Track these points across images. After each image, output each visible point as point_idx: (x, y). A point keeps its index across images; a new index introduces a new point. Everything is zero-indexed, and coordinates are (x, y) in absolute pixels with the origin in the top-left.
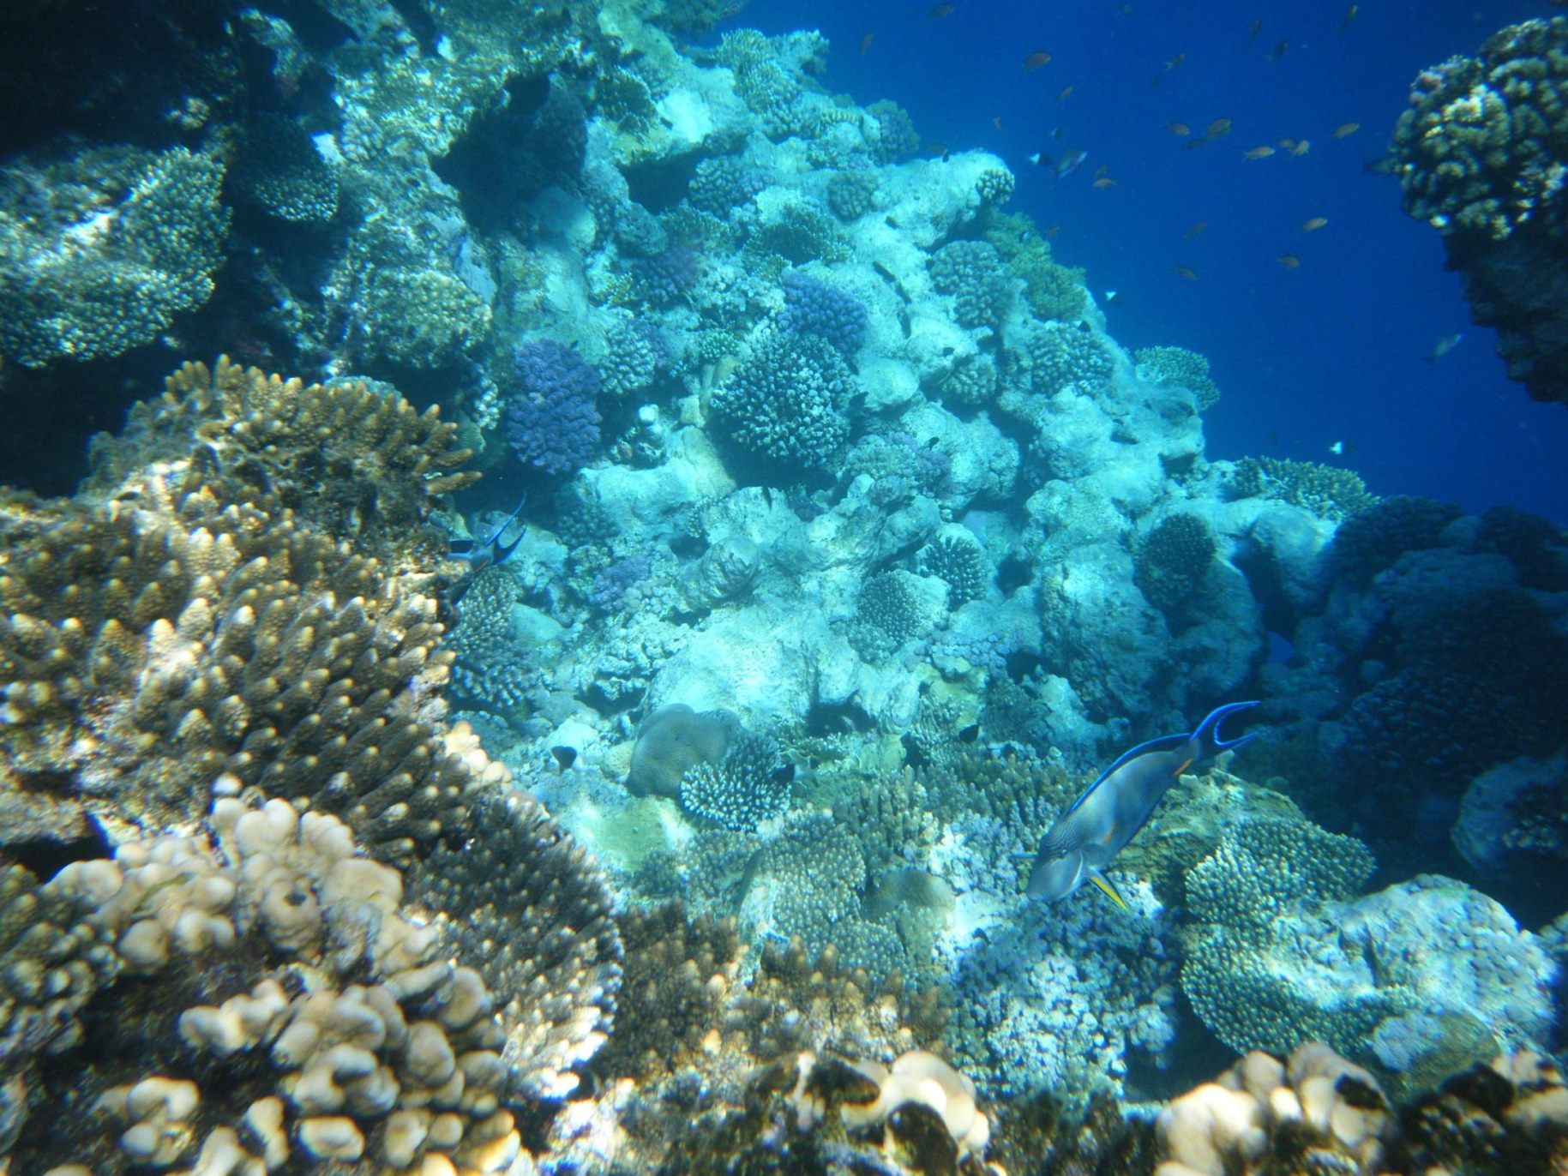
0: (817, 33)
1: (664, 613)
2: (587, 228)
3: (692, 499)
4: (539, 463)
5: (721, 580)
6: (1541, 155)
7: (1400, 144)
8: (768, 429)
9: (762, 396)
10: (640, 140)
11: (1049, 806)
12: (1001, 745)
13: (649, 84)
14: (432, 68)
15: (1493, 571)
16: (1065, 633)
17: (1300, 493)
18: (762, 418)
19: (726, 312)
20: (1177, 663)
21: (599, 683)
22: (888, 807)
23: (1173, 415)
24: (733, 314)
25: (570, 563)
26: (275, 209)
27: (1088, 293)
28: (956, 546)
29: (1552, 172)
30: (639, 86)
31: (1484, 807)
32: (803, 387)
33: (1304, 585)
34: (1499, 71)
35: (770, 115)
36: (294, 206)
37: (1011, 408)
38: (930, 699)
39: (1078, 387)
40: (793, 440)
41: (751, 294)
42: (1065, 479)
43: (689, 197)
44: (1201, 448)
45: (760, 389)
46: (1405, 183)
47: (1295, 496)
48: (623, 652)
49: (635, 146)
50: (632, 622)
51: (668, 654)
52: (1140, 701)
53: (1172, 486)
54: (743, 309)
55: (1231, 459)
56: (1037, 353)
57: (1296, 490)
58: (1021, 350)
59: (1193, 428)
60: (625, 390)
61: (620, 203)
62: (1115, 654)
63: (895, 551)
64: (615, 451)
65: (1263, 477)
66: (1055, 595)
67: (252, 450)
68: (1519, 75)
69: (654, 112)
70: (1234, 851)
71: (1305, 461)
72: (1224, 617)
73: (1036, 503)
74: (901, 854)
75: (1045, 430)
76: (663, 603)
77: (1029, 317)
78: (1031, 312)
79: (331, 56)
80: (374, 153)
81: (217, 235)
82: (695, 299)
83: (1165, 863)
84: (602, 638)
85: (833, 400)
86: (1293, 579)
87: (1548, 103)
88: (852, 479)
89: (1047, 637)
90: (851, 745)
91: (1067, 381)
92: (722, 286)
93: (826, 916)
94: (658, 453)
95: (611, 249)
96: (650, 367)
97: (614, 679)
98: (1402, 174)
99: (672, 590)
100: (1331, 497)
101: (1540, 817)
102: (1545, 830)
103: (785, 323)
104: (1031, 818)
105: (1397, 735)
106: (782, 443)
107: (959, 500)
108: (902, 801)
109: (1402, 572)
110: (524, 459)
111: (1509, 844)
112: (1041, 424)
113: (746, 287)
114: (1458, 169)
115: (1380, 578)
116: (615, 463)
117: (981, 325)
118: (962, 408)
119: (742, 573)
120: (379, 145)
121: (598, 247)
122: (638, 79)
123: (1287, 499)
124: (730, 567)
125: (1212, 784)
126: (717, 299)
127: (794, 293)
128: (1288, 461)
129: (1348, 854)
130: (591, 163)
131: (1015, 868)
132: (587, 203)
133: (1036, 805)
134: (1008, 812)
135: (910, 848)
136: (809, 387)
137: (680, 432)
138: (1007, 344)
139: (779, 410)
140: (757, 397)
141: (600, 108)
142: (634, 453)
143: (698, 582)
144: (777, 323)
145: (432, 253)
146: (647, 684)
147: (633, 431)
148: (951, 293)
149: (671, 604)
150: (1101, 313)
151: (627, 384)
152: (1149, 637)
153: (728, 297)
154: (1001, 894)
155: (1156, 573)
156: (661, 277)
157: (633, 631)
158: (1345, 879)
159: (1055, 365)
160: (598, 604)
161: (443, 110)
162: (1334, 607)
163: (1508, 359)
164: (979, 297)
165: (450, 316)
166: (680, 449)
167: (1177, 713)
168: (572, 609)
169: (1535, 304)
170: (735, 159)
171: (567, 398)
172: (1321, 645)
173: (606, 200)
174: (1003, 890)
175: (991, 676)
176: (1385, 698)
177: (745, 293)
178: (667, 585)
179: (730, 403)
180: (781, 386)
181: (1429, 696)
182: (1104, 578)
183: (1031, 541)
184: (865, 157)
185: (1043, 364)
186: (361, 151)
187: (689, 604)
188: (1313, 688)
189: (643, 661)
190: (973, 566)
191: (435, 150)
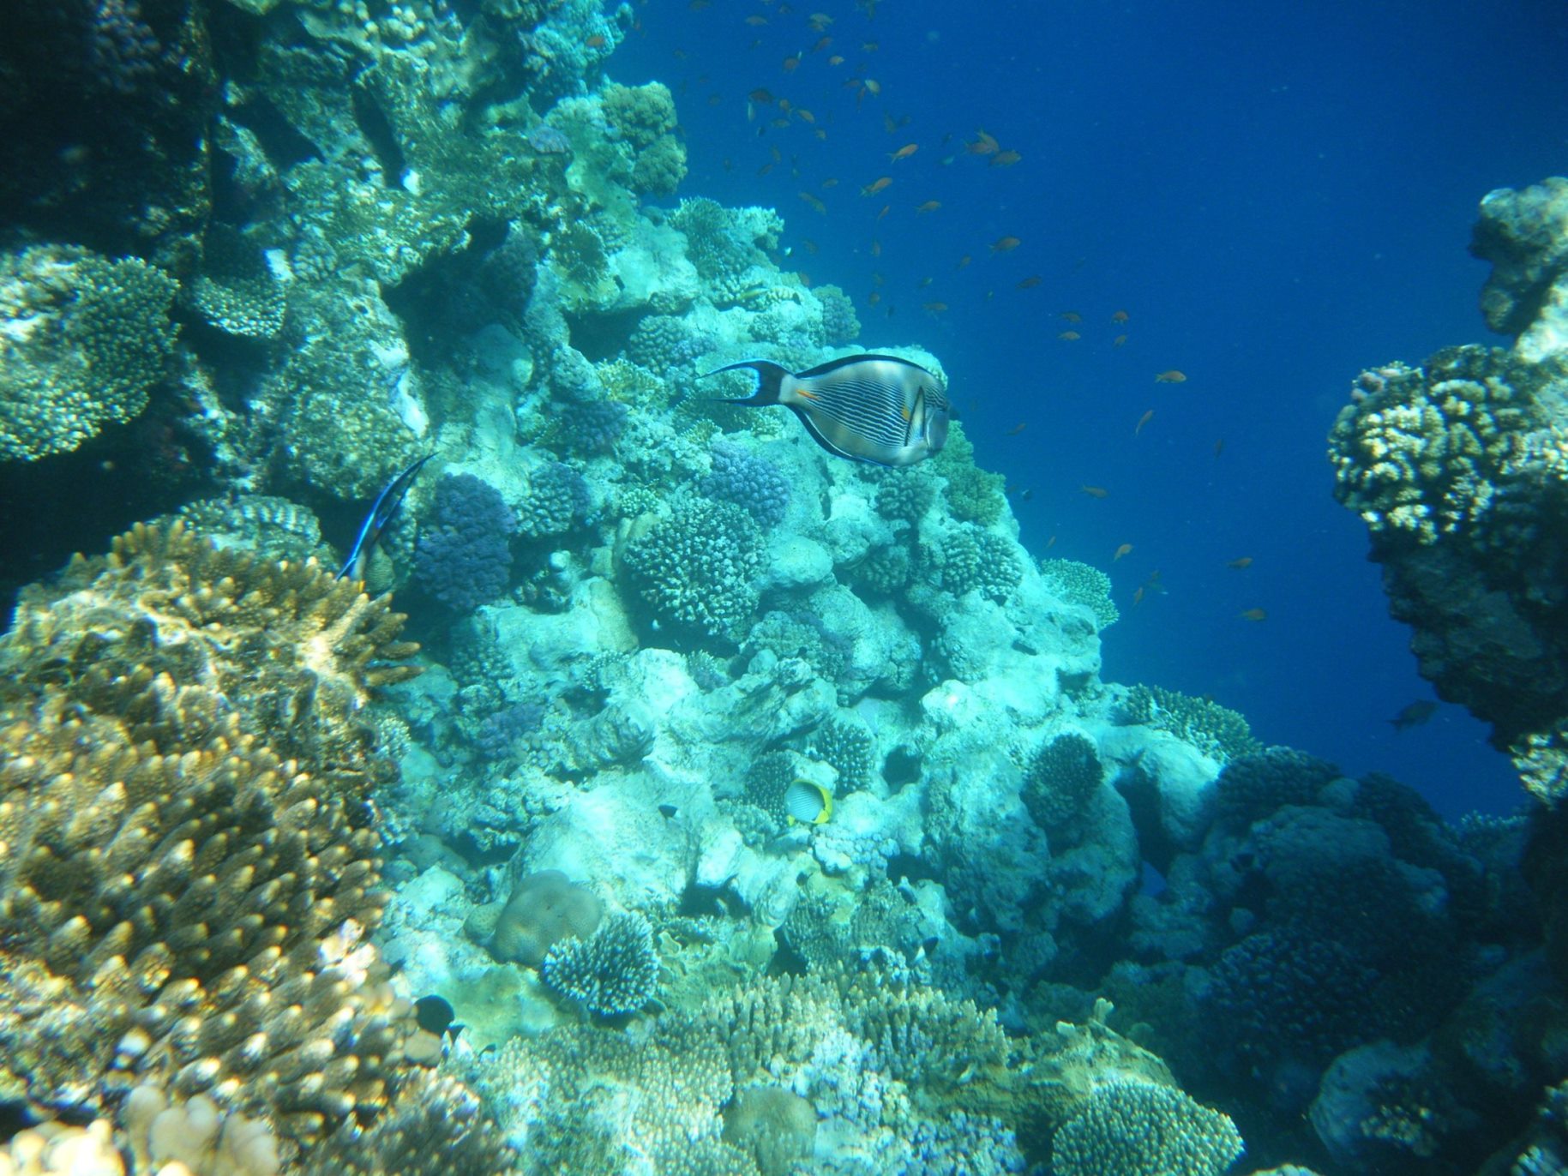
0: (773, 211)
1: (549, 768)
2: (524, 368)
3: (591, 650)
4: (442, 597)
5: (614, 742)
6: (1473, 473)
7: (1340, 437)
8: (678, 592)
9: (677, 558)
10: (587, 289)
11: (922, 1035)
12: (872, 949)
13: (605, 237)
14: (395, 200)
15: (1365, 837)
16: (948, 839)
17: (1187, 728)
18: (674, 581)
19: (650, 468)
20: (1054, 885)
21: (472, 832)
22: (760, 1015)
23: (1075, 630)
24: (657, 472)
25: (459, 701)
26: (217, 320)
27: (1005, 501)
28: (847, 733)
29: (1481, 489)
30: (594, 239)
31: (1345, 1088)
32: (719, 555)
33: (1182, 822)
34: (1440, 387)
35: (718, 282)
36: (237, 319)
37: (918, 601)
38: (807, 891)
39: (986, 590)
40: (701, 606)
41: (678, 455)
42: (963, 680)
43: (628, 351)
44: (1097, 669)
45: (675, 551)
46: (1341, 475)
47: (1183, 731)
48: (502, 803)
49: (581, 295)
50: (515, 774)
51: (548, 811)
52: (1013, 919)
53: (1065, 700)
54: (668, 468)
55: (1126, 684)
56: (951, 552)
57: (1184, 724)
58: (936, 548)
59: (1092, 646)
60: (540, 533)
61: (560, 347)
62: (995, 867)
63: (788, 731)
64: (520, 591)
65: (1154, 705)
66: (941, 798)
67: (194, 625)
68: (1459, 395)
69: (606, 265)
70: (1105, 1113)
71: (1196, 696)
72: (1104, 843)
73: (932, 701)
74: (768, 1069)
75: (950, 629)
76: (550, 758)
77: (946, 515)
78: (950, 511)
79: (294, 172)
80: (325, 274)
81: (160, 348)
82: (622, 452)
83: (1032, 1112)
84: (481, 785)
85: (746, 571)
86: (1174, 814)
87: (1483, 427)
88: (755, 653)
89: (928, 839)
90: (722, 929)
91: (977, 584)
92: (650, 442)
93: (686, 1134)
94: (563, 599)
95: (544, 391)
96: (569, 515)
97: (488, 830)
98: (1339, 466)
99: (561, 746)
100: (1217, 736)
101: (1399, 1109)
102: (1403, 1123)
103: (708, 488)
104: (902, 1045)
105: (1263, 994)
106: (690, 608)
107: (859, 686)
108: (775, 1011)
109: (1281, 826)
110: (427, 590)
111: (1367, 1132)
112: (946, 621)
113: (673, 447)
114: (1394, 472)
115: (1258, 827)
116: (519, 603)
117: (899, 517)
118: (871, 595)
119: (636, 738)
120: (331, 267)
121: (532, 388)
122: (594, 231)
123: (1173, 731)
124: (624, 731)
125: (1089, 1035)
126: (644, 454)
127: (721, 459)
128: (1179, 694)
129: (1217, 1132)
130: (536, 305)
131: (881, 1097)
132: (527, 342)
133: (909, 1031)
134: (880, 1035)
135: (778, 1063)
136: (725, 556)
137: (589, 581)
138: (923, 540)
139: (691, 575)
140: (672, 559)
141: (552, 253)
142: (540, 596)
143: (589, 740)
144: (700, 487)
145: (372, 384)
146: (521, 840)
147: (541, 574)
148: (874, 482)
149: (558, 759)
150: (1015, 521)
151: (543, 528)
152: (1028, 855)
153: (654, 452)
154: (864, 1125)
155: (1043, 790)
156: (591, 425)
157: (516, 782)
158: (1212, 1158)
159: (967, 566)
160: (482, 749)
161: (402, 242)
162: (1210, 848)
163: (1421, 656)
164: (901, 490)
165: (381, 449)
166: (586, 599)
167: (1047, 936)
168: (453, 748)
169: (1452, 610)
170: (679, 319)
171: (481, 535)
172: (1193, 884)
173: (545, 343)
174: (867, 1120)
175: (871, 876)
176: (1255, 954)
177: (672, 453)
178: (557, 740)
179: (644, 561)
180: (699, 552)
181: (1297, 959)
182: (991, 788)
183: (923, 738)
184: (806, 337)
185: (955, 564)
186: (312, 270)
187: (577, 761)
188: (1181, 927)
189: (521, 814)
190: (863, 756)
191: (387, 279)
